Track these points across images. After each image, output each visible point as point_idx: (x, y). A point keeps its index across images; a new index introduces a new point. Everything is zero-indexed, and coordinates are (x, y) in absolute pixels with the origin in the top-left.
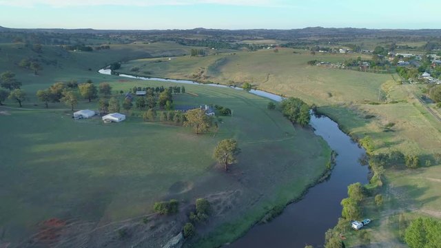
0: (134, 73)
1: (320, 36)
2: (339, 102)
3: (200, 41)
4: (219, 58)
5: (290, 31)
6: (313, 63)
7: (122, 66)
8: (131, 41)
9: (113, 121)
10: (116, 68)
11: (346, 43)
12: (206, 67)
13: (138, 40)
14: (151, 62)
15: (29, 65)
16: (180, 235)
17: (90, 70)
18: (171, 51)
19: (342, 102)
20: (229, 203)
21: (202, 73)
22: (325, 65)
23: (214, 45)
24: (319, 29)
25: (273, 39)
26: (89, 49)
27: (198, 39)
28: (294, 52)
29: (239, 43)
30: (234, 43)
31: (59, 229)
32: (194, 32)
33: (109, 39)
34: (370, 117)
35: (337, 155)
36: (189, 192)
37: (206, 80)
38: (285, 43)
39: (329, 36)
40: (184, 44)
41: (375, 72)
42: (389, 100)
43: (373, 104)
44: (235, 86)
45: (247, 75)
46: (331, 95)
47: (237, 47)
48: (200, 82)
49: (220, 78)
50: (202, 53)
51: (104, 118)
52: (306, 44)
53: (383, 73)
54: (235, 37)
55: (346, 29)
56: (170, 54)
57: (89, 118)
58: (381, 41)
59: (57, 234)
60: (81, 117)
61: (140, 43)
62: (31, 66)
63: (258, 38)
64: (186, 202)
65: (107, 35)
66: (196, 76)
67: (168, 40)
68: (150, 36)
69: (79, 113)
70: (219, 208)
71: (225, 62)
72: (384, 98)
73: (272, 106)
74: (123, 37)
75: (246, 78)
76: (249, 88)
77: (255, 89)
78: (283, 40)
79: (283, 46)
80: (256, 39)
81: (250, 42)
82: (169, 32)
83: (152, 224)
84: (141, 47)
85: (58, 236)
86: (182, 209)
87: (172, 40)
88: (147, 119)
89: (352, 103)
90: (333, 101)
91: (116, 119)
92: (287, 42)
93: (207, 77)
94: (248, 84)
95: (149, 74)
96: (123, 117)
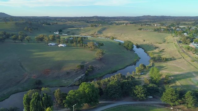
0: (68, 33)
1: (149, 19)
2: (147, 43)
3: (95, 21)
4: (102, 27)
5: (135, 17)
6: (140, 29)
7: (63, 31)
8: (66, 21)
9: (62, 46)
10: (60, 31)
12: (97, 31)
13: (69, 21)
14: (74, 29)
15: (28, 29)
16: (84, 74)
17: (50, 32)
18: (82, 25)
19: (148, 43)
20: (100, 68)
21: (95, 33)
23: (101, 23)
24: (149, 16)
25: (128, 20)
26: (49, 24)
27: (95, 20)
28: (135, 26)
29: (112, 22)
30: (110, 22)
31: (49, 71)
32: (93, 18)
33: (57, 20)
34: (156, 48)
36: (87, 64)
38: (132, 22)
39: (152, 19)
40: (89, 23)
41: (165, 33)
42: (166, 42)
43: (160, 43)
44: (108, 38)
45: (113, 34)
46: (144, 41)
47: (111, 24)
48: (94, 37)
49: (102, 35)
50: (96, 26)
51: (59, 45)
52: (141, 22)
53: (168, 33)
54: (111, 20)
55: (161, 16)
56: (82, 26)
57: (54, 46)
58: (175, 21)
59: (49, 72)
60: (51, 45)
61: (70, 22)
62: (29, 30)
63: (121, 20)
64: (86, 66)
65: (55, 19)
66: (93, 34)
67: (82, 21)
69: (50, 44)
70: (96, 69)
71: (104, 29)
72: (164, 42)
73: (120, 44)
74: (62, 20)
75: (112, 35)
76: (113, 38)
77: (116, 39)
78: (132, 21)
79: (131, 23)
80: (120, 21)
81: (117, 22)
82: (82, 18)
83: (76, 71)
84: (71, 23)
85: (49, 73)
86: (85, 68)
87: (83, 21)
88: (74, 46)
89: (152, 43)
90: (145, 43)
91: (63, 46)
92: (133, 22)
93: (97, 35)
94: (113, 37)
95: (74, 33)
96: (66, 45)
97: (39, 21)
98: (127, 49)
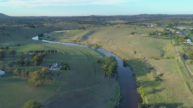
10: (41, 36)
11: (155, 22)
12: (81, 36)
14: (59, 33)
18: (72, 27)
21: (78, 39)
22: (139, 34)
27: (89, 20)
28: (129, 27)
29: (107, 22)
37: (79, 43)
40: (81, 23)
44: (91, 46)
50: (84, 28)
54: (106, 19)
66: (75, 41)
68: (69, 19)
71: (91, 33)
77: (101, 48)
78: (128, 20)
79: (126, 24)
80: (116, 20)
81: (112, 22)
87: (77, 21)
92: (129, 21)
94: (97, 45)
95: (54, 39)
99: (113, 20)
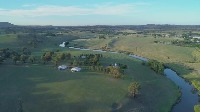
0: (75, 46)
1: (154, 28)
3: (100, 31)
4: (112, 39)
5: (139, 26)
6: (156, 42)
7: (69, 43)
8: (70, 31)
9: (76, 71)
10: (67, 44)
11: (167, 32)
12: (107, 44)
14: (82, 41)
15: (32, 43)
17: (56, 45)
18: (89, 36)
19: (175, 62)
21: (106, 46)
22: (162, 43)
23: (107, 33)
24: (153, 25)
25: (133, 30)
26: (54, 35)
28: (145, 36)
30: (116, 32)
32: (97, 27)
33: (61, 30)
35: (181, 89)
37: (108, 50)
38: (139, 32)
39: (158, 28)
40: (94, 33)
41: (187, 46)
42: (198, 61)
43: (191, 63)
44: (122, 53)
46: (169, 58)
47: (118, 34)
48: (105, 51)
49: (114, 49)
50: (104, 37)
51: (72, 70)
52: (149, 32)
53: (191, 47)
54: (116, 29)
55: (165, 25)
56: (89, 37)
57: (65, 69)
60: (61, 69)
61: (74, 32)
63: (126, 29)
65: (59, 28)
66: (104, 48)
67: (86, 31)
68: (78, 29)
69: (60, 67)
72: (195, 60)
73: (144, 64)
74: (66, 29)
75: (127, 49)
76: (129, 54)
80: (125, 30)
81: (123, 32)
84: (76, 34)
87: (88, 30)
88: (91, 71)
89: (180, 62)
90: (171, 61)
91: (77, 70)
93: (109, 49)
94: (128, 52)
95: (82, 47)
96: (80, 69)
97: (43, 31)
98: (157, 72)
99: (122, 30)
